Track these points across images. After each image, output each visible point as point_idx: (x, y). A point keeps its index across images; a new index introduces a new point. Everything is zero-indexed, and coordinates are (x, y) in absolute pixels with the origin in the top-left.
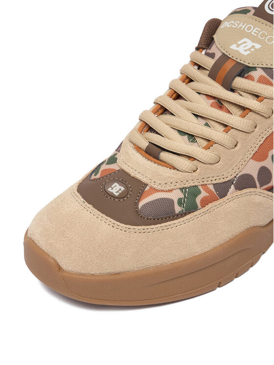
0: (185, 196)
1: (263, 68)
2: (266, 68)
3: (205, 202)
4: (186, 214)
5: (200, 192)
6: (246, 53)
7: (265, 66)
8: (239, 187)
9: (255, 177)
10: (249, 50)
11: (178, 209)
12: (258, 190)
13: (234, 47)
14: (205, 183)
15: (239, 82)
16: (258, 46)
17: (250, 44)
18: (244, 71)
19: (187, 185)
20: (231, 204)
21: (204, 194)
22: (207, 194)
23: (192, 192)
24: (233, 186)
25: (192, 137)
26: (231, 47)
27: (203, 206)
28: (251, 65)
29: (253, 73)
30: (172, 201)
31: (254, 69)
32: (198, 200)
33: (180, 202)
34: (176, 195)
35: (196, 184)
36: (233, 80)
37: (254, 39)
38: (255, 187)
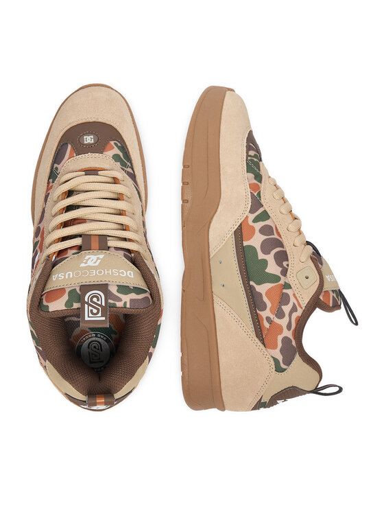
6: (88, 257)
13: (101, 256)
16: (83, 265)
17: (90, 263)
26: (103, 256)
34: (59, 166)
36: (83, 241)
37: (90, 268)
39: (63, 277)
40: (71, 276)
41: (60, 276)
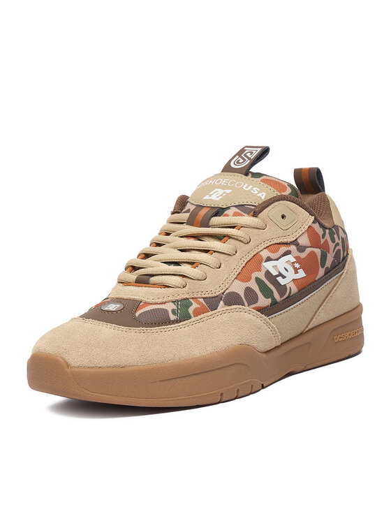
0: (178, 308)
1: (236, 206)
2: (239, 205)
3: (197, 313)
4: (180, 322)
5: (192, 304)
6: (218, 199)
7: (237, 204)
8: (228, 303)
9: (242, 295)
10: (221, 195)
11: (172, 317)
12: (247, 308)
13: (207, 197)
14: (195, 296)
15: (215, 220)
16: (228, 191)
17: (221, 191)
18: (219, 212)
19: (178, 298)
20: (223, 316)
21: (195, 305)
22: (198, 306)
23: (184, 304)
24: (222, 302)
25: (177, 264)
26: (205, 198)
27: (196, 315)
28: (224, 207)
29: (226, 212)
30: (166, 311)
31: (228, 208)
32: (191, 310)
33: (173, 312)
34: (170, 307)
35: (187, 296)
36: (210, 219)
37: (224, 187)
38: (243, 305)
39: (254, 189)
40: (246, 185)
41: (256, 192)
